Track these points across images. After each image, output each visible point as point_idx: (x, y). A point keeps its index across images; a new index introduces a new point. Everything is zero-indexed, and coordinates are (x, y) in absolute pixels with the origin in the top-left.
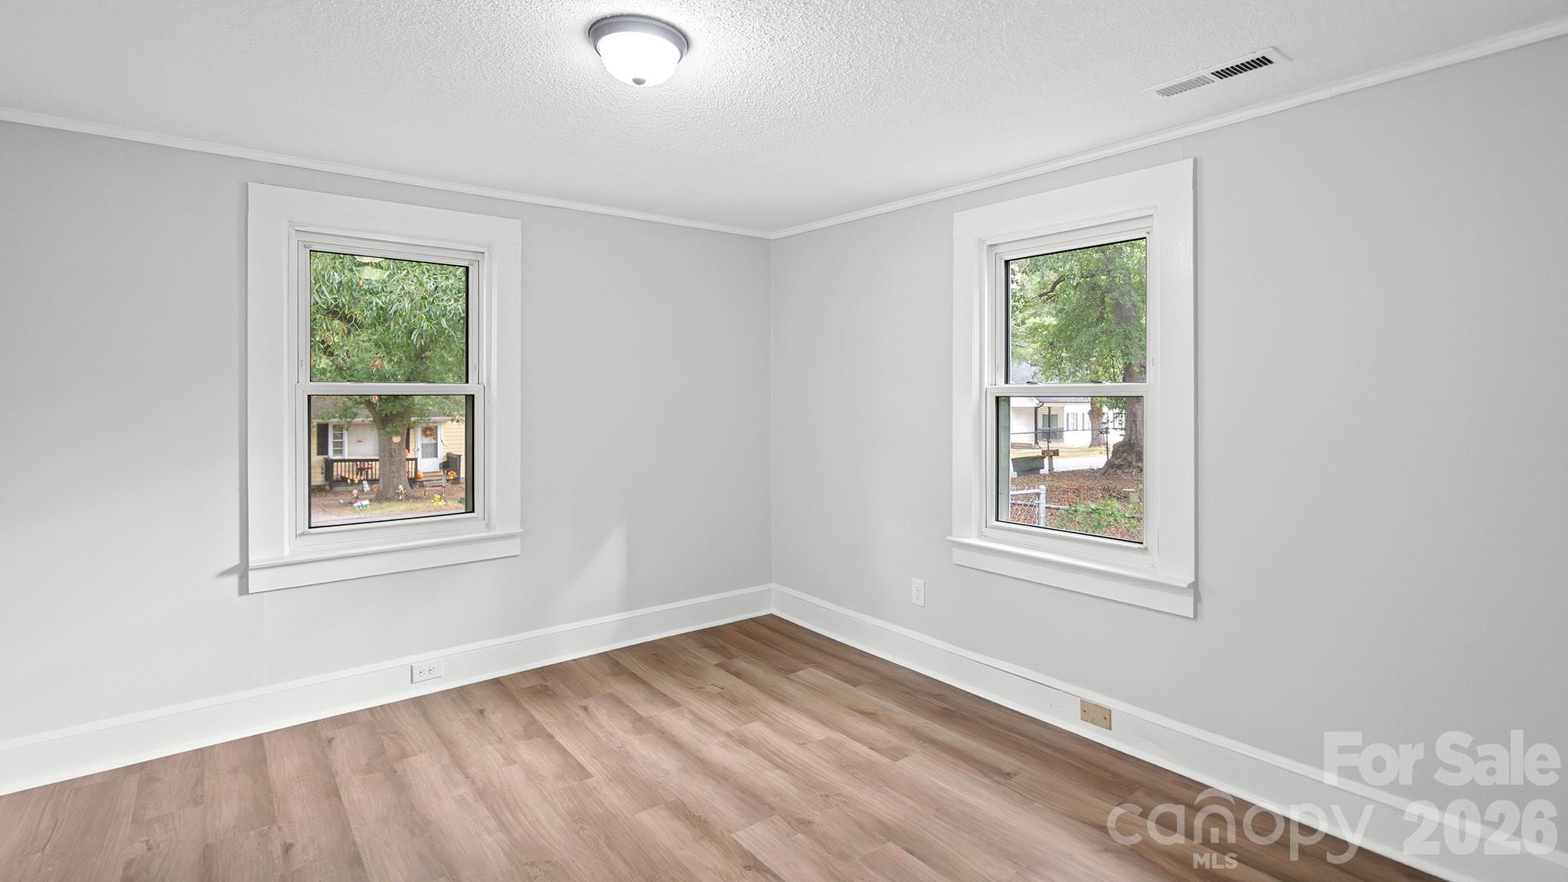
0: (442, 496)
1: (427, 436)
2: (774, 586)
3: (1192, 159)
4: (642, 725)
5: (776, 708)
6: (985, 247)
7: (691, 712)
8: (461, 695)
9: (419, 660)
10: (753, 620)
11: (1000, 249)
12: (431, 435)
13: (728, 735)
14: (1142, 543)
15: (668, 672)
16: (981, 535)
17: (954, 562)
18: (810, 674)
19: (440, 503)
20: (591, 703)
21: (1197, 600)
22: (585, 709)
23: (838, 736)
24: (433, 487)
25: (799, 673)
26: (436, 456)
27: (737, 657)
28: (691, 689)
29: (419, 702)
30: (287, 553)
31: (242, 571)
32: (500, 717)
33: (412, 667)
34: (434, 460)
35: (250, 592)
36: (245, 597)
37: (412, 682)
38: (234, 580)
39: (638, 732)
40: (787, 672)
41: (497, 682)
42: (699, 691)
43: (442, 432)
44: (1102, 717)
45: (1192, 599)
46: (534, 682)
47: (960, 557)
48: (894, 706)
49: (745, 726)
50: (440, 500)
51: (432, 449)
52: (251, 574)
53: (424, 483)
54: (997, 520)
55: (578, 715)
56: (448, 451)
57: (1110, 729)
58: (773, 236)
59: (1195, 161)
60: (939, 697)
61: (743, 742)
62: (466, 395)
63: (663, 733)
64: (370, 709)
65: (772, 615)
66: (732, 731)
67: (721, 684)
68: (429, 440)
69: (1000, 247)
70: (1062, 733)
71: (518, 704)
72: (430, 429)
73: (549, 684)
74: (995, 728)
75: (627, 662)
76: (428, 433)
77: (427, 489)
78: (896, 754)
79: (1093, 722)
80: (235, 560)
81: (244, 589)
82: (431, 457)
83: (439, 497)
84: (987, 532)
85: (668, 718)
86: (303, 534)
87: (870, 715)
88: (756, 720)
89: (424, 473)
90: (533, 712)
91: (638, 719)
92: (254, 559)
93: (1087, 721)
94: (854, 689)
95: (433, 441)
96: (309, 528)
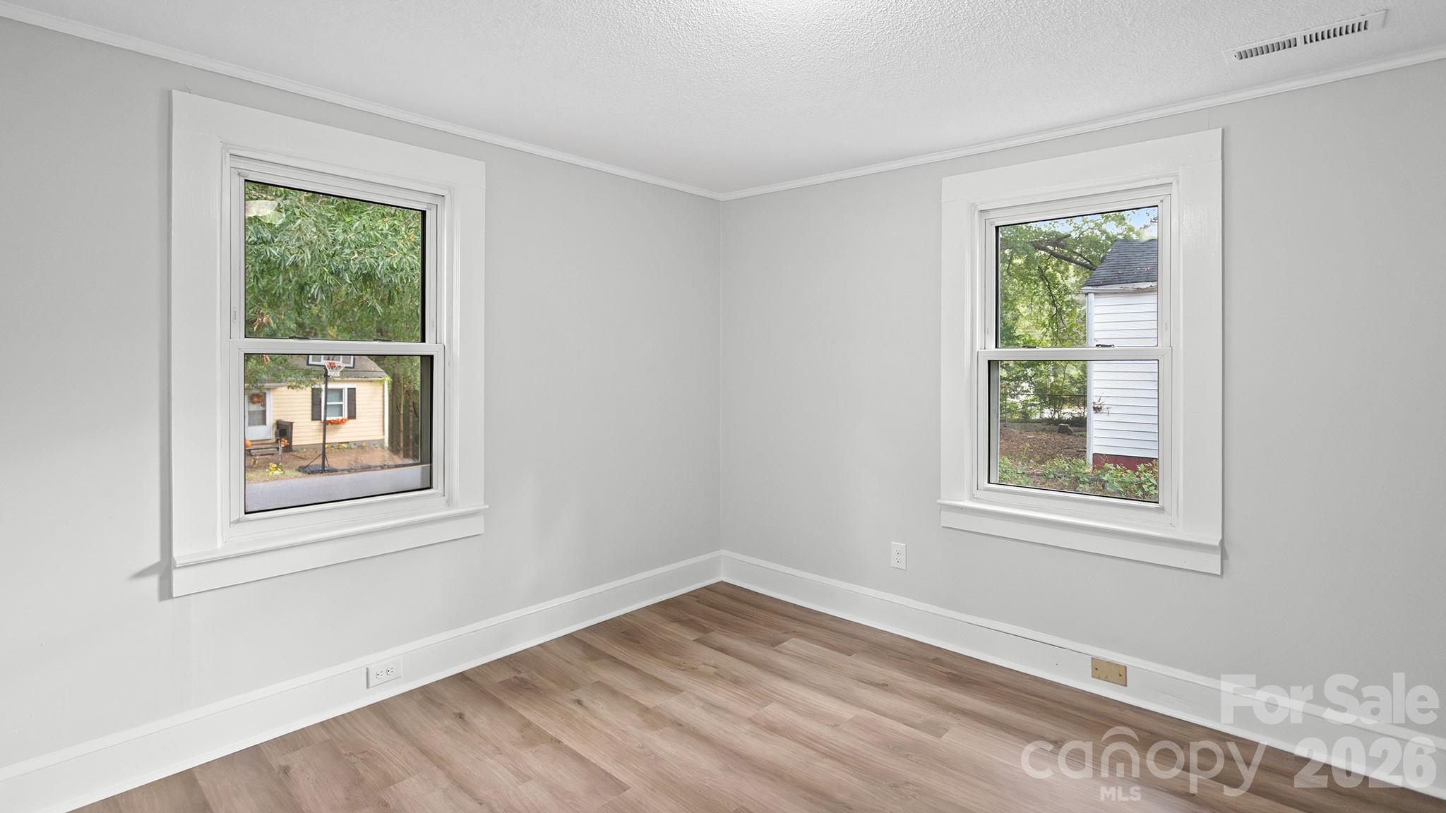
0: (278, 464)
1: (254, 403)
2: (723, 552)
3: (1220, 129)
4: (652, 718)
5: (783, 686)
6: (976, 212)
7: (698, 698)
8: (427, 696)
9: (374, 660)
10: (706, 588)
11: (992, 215)
12: (259, 402)
13: (751, 721)
14: (1158, 503)
15: (652, 655)
16: (973, 498)
17: (942, 525)
18: (793, 644)
19: (277, 472)
20: (580, 694)
21: (1224, 556)
22: (579, 702)
23: (864, 713)
24: (262, 455)
25: (785, 643)
26: (264, 423)
27: (713, 631)
28: (684, 670)
29: (378, 709)
30: (220, 545)
31: (165, 570)
32: (482, 720)
33: (367, 669)
34: (262, 427)
35: (174, 596)
36: (168, 603)
37: (368, 687)
38: (153, 582)
39: (654, 727)
40: (774, 644)
41: (462, 677)
42: (692, 671)
43: (270, 399)
44: (1119, 675)
45: (1219, 557)
46: (508, 675)
47: (949, 519)
48: (899, 675)
49: (764, 709)
50: (277, 469)
51: (260, 417)
52: (177, 575)
53: (252, 451)
54: (989, 482)
55: (576, 712)
56: (278, 418)
57: (1126, 686)
58: (721, 197)
59: (1223, 130)
60: (936, 661)
61: (772, 728)
62: (421, 356)
63: (681, 725)
64: (322, 724)
65: (722, 582)
66: (753, 716)
67: (712, 662)
68: (256, 408)
69: (992, 212)
70: (1072, 690)
71: (500, 704)
72: (257, 396)
73: (524, 675)
74: (1008, 690)
75: (601, 643)
76: (256, 399)
77: (258, 457)
78: (936, 730)
79: (1106, 679)
80: (153, 556)
81: (166, 592)
82: (259, 424)
83: (275, 465)
84: (979, 494)
85: (674, 705)
86: (238, 521)
87: (883, 686)
88: (772, 702)
89: (251, 441)
90: (521, 711)
91: (644, 710)
92: (179, 554)
93: (1099, 678)
94: (849, 657)
95: (261, 408)
96: (246, 513)
